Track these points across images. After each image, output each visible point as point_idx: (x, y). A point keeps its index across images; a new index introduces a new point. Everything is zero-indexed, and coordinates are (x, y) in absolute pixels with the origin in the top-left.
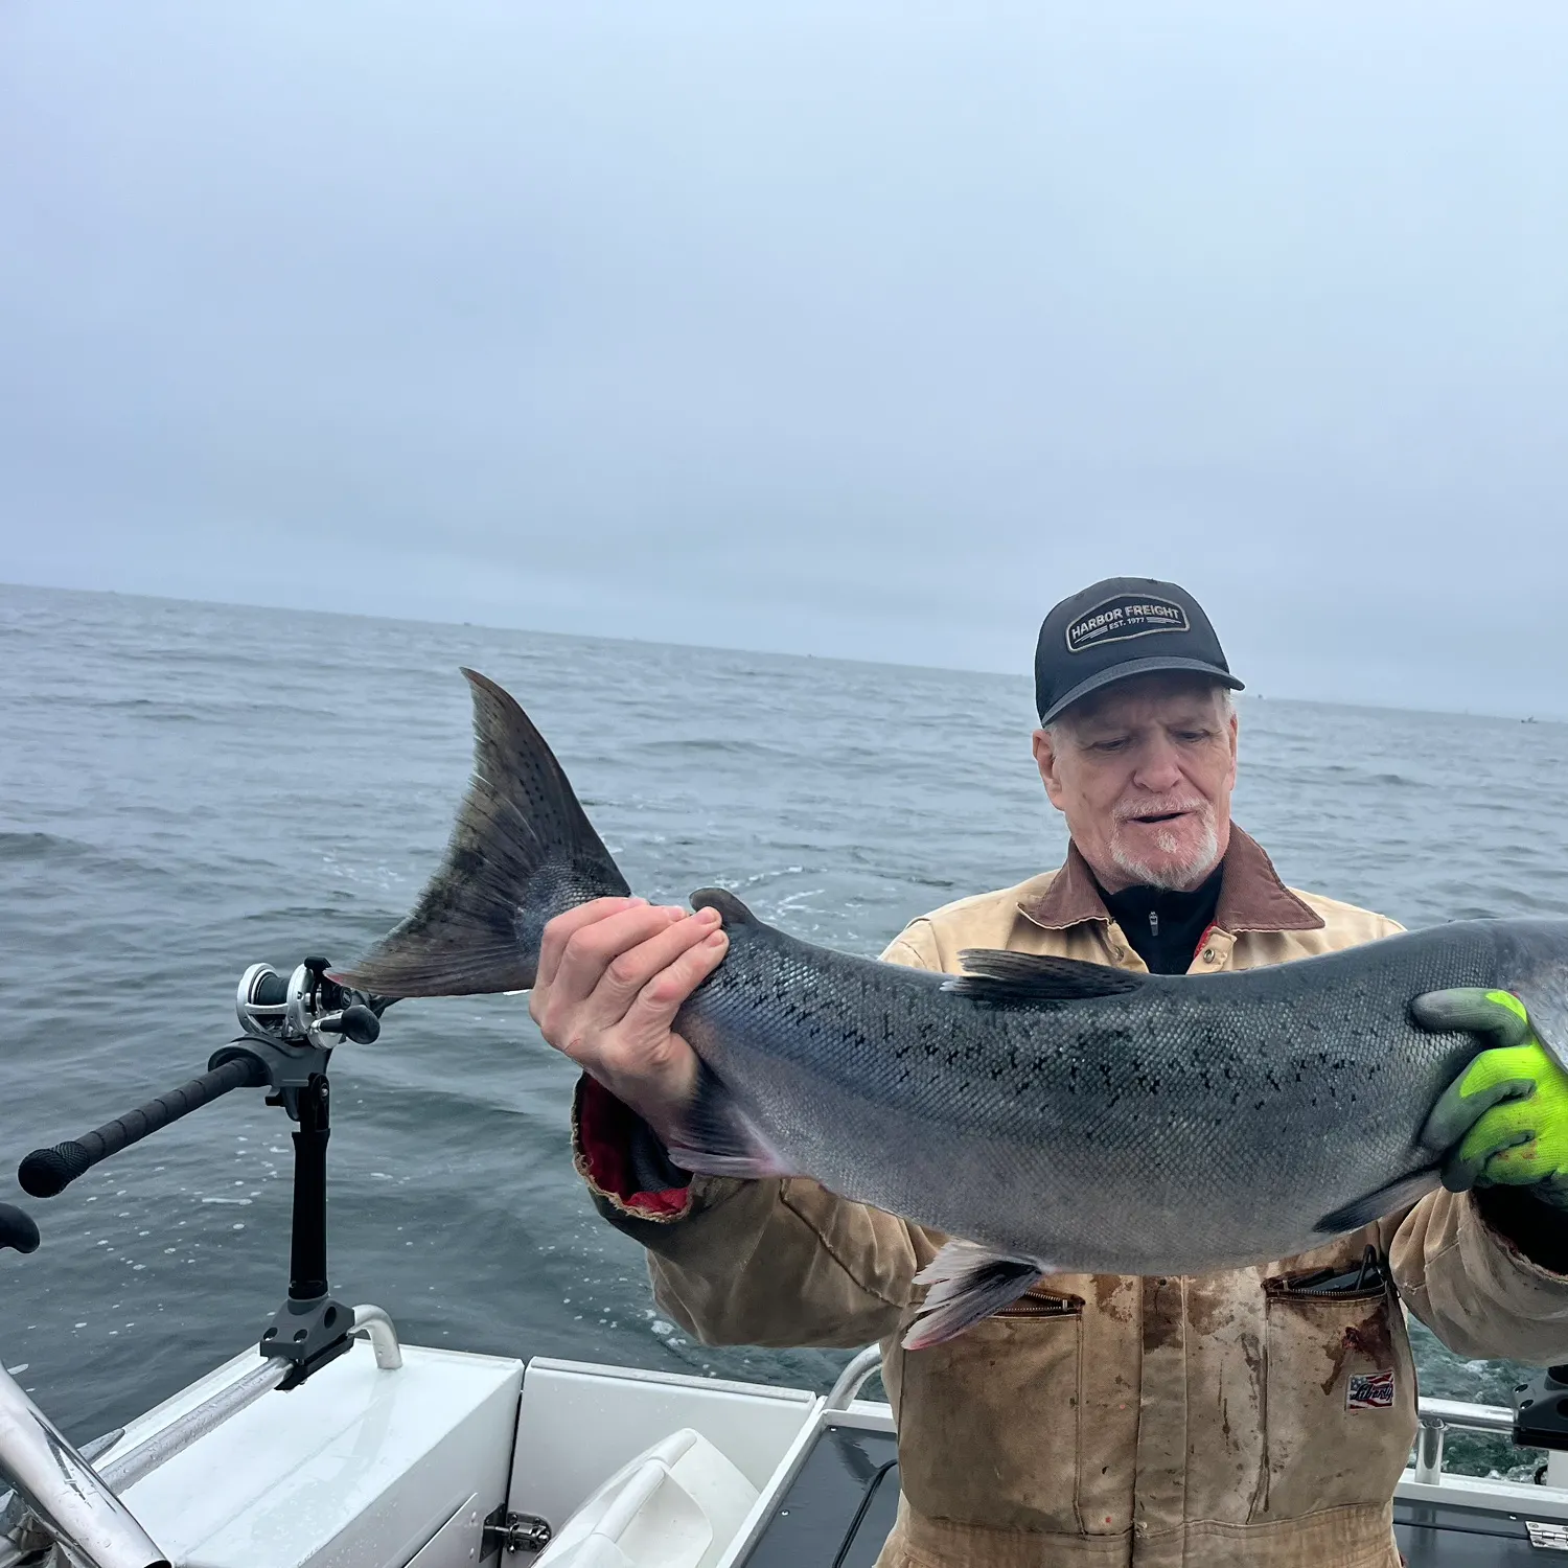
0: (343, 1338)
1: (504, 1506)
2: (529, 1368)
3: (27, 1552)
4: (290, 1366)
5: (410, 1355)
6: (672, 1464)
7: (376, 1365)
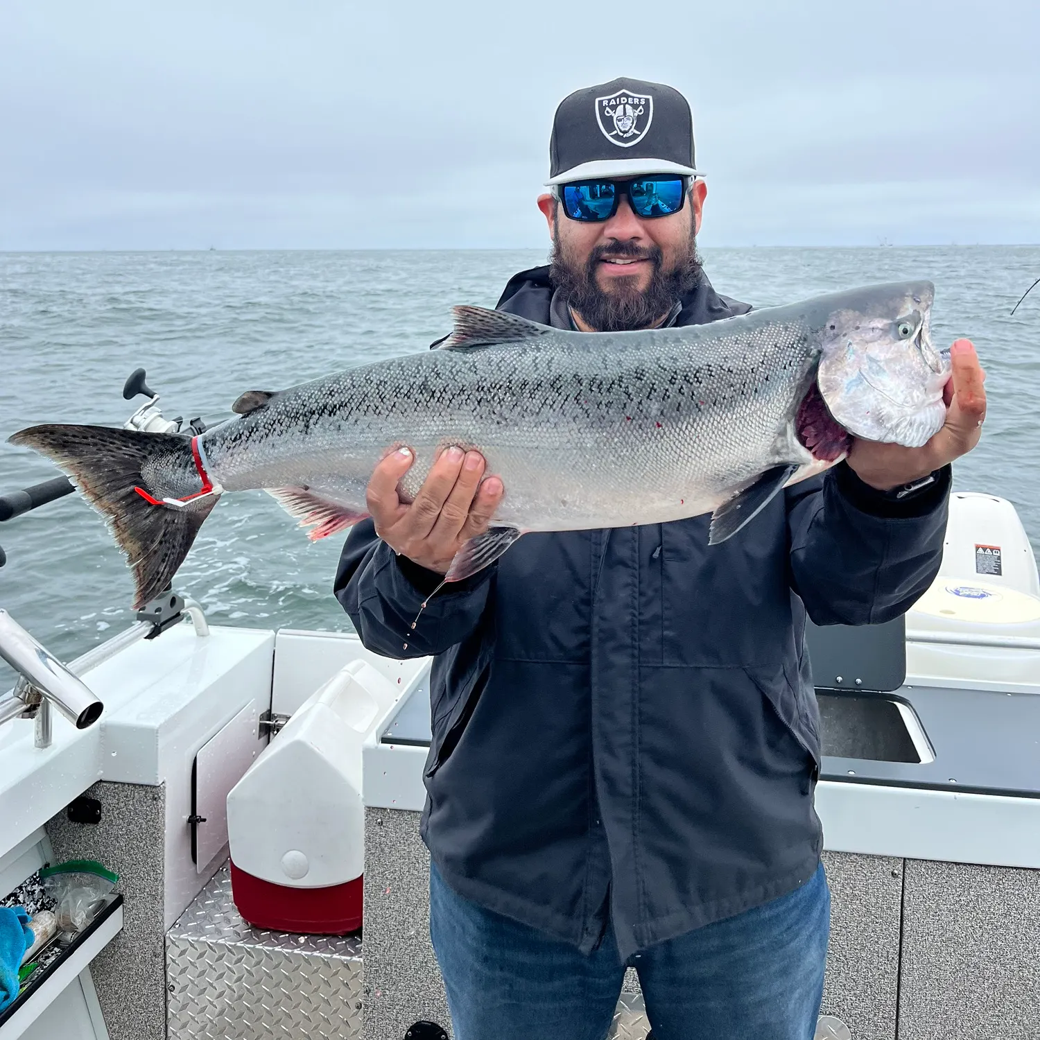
0: (178, 614)
1: (270, 710)
2: (278, 635)
3: (29, 705)
4: (153, 626)
5: (213, 630)
6: (353, 674)
7: (195, 634)
